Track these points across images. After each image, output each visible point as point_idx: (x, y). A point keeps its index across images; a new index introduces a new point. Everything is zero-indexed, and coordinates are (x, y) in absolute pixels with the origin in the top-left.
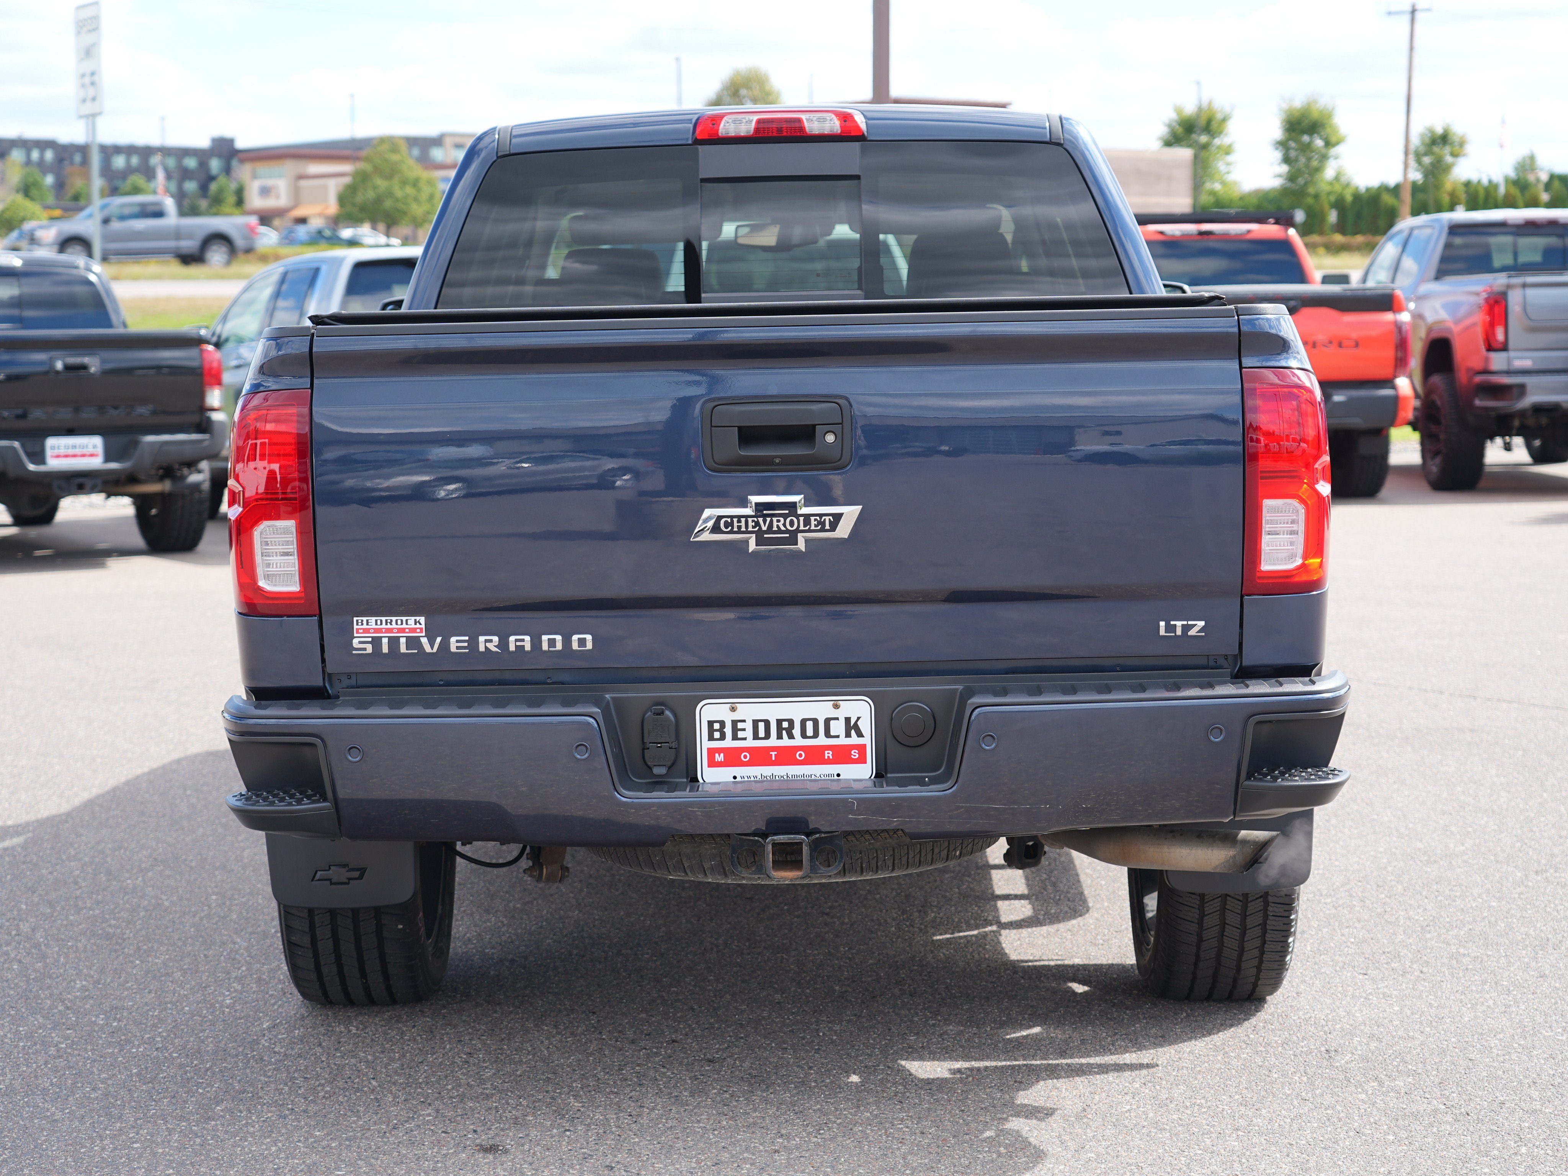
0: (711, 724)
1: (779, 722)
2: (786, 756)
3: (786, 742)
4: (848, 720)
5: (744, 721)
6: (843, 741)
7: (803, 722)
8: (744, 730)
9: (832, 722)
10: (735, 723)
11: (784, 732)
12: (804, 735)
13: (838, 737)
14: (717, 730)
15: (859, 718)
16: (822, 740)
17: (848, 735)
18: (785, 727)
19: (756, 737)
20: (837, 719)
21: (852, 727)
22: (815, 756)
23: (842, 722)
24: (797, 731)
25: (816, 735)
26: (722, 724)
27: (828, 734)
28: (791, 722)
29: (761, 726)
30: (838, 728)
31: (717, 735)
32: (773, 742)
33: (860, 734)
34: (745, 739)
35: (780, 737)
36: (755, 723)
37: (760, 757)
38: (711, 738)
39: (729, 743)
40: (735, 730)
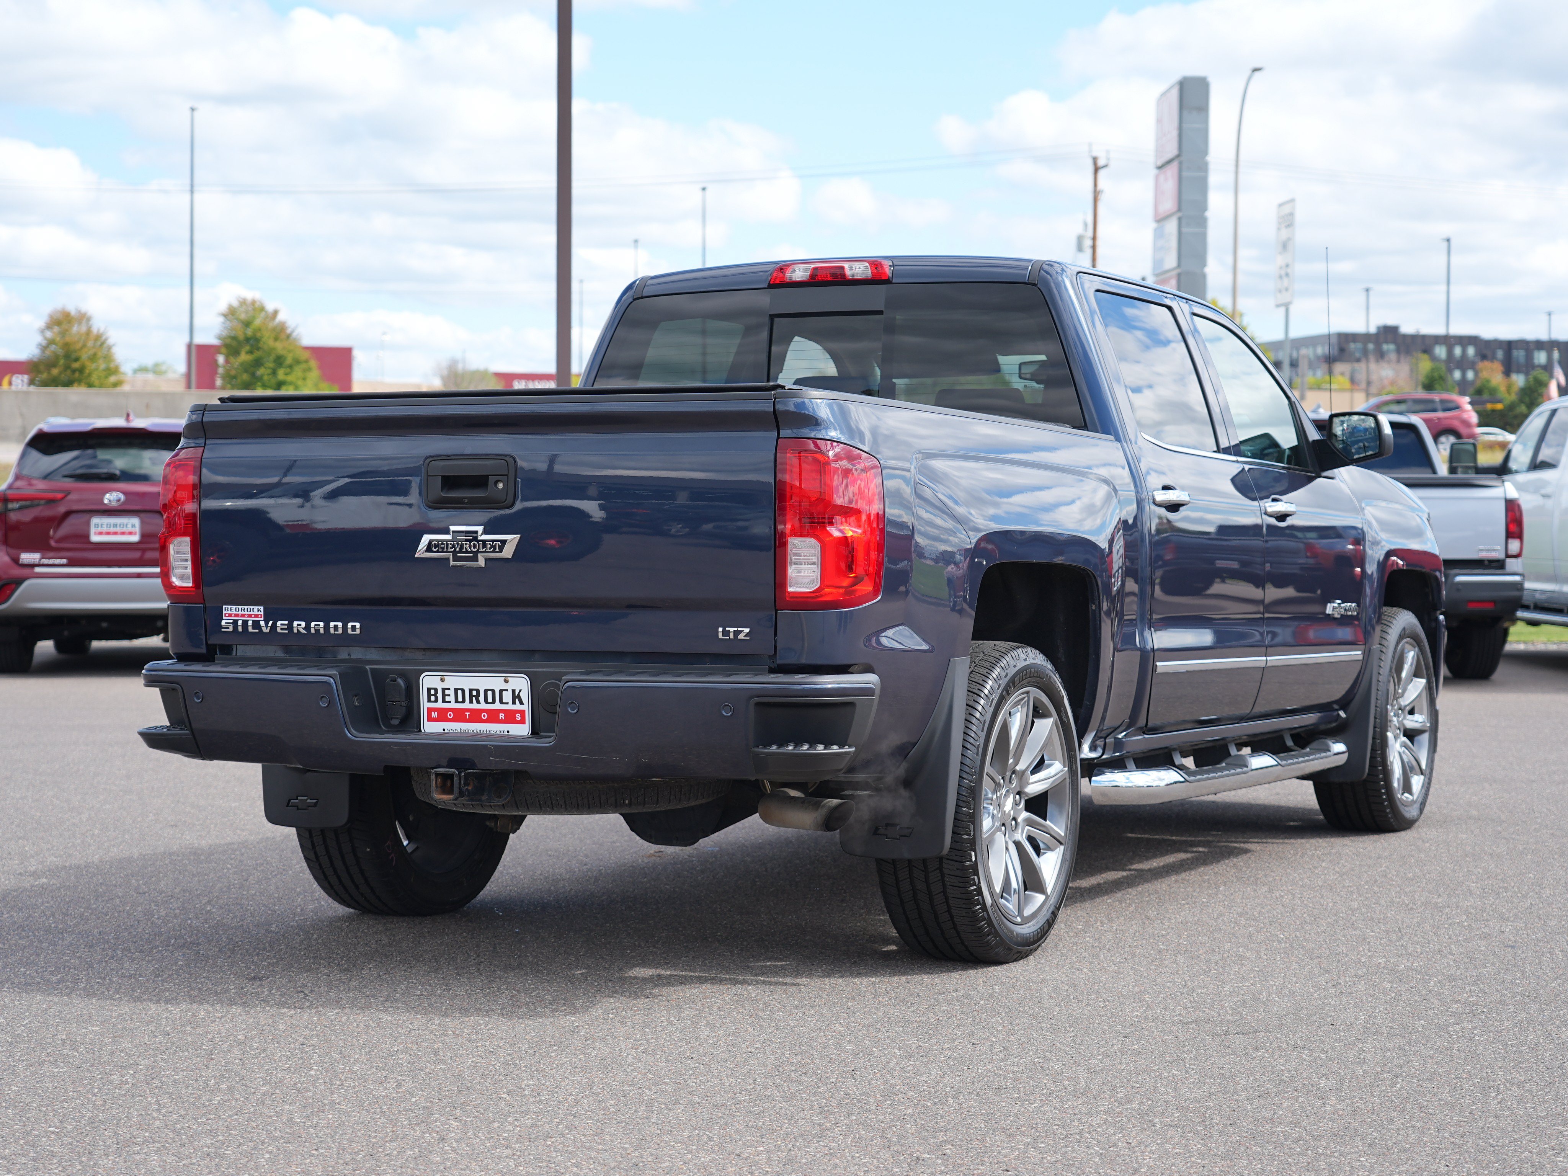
0: (429, 690)
1: (471, 690)
2: (476, 716)
3: (475, 706)
4: (514, 691)
5: (449, 689)
6: (510, 707)
7: (486, 691)
8: (449, 695)
9: (504, 692)
10: (444, 690)
11: (474, 698)
12: (486, 702)
13: (507, 703)
14: (433, 695)
15: (520, 690)
16: (497, 706)
17: (514, 703)
18: (474, 695)
19: (457, 701)
20: (507, 690)
21: (516, 697)
22: (493, 716)
23: (510, 692)
24: (482, 698)
25: (494, 702)
26: (436, 690)
27: (501, 702)
28: (478, 691)
29: (460, 692)
30: (507, 697)
31: (433, 698)
32: (467, 705)
33: (521, 703)
34: (450, 702)
35: (471, 702)
36: (456, 690)
37: (459, 716)
38: (429, 701)
39: (440, 705)
40: (444, 695)
